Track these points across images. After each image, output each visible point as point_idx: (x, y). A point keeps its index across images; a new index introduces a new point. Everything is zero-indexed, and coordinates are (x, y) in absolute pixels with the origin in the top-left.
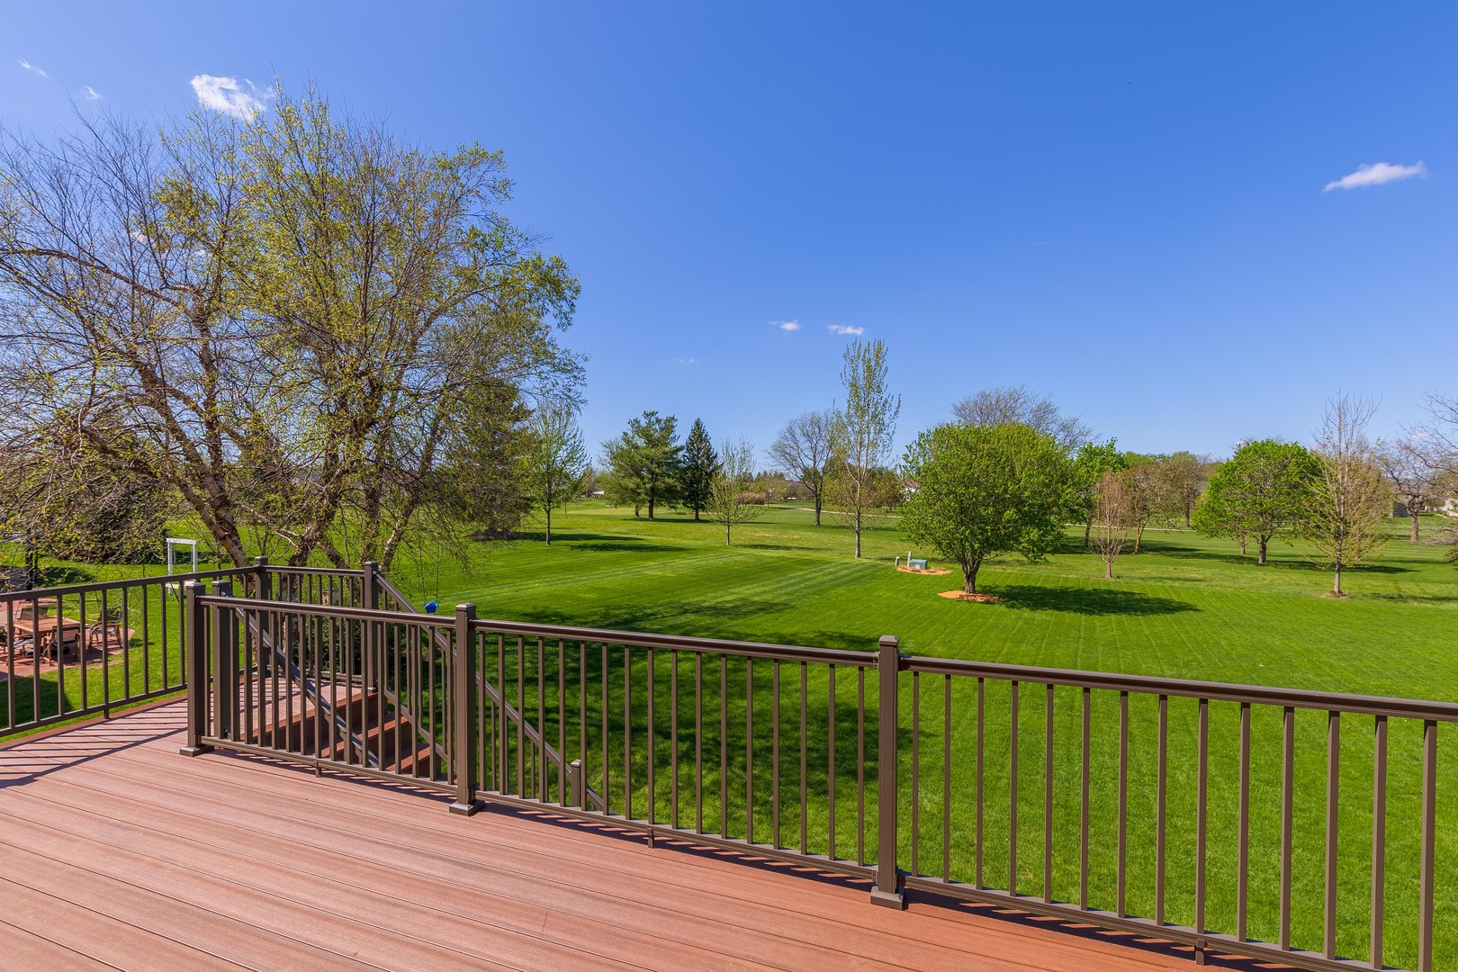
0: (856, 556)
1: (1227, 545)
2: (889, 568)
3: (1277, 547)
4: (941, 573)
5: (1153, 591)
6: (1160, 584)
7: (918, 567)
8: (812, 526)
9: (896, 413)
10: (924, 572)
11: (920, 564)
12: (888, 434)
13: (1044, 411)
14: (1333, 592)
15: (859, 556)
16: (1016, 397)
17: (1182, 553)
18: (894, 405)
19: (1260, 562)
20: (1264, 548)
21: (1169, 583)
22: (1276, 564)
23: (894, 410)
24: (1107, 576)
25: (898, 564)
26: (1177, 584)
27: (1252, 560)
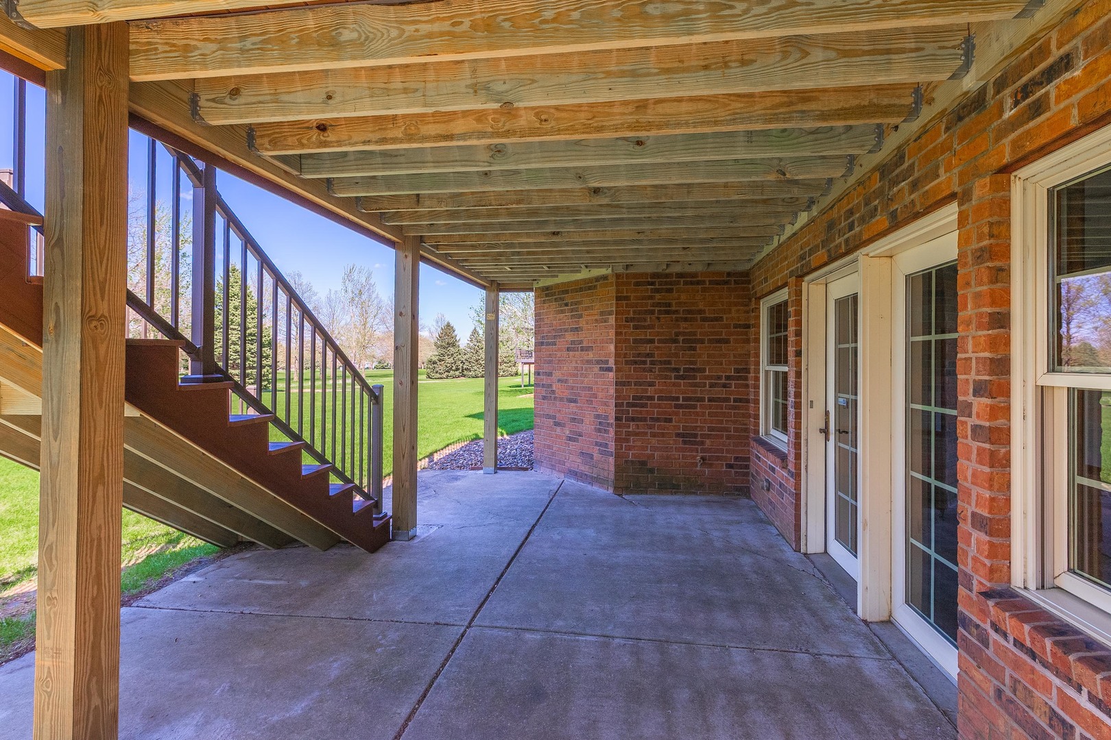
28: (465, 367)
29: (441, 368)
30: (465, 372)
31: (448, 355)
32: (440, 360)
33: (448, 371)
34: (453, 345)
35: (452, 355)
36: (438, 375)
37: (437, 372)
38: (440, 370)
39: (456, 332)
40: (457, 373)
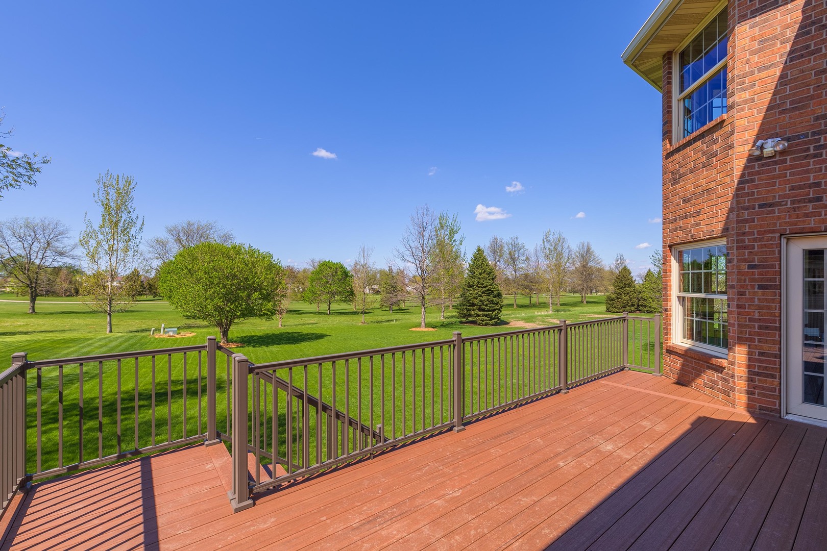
0: (108, 332)
1: (313, 307)
2: (147, 337)
3: (334, 306)
4: (190, 335)
5: (305, 330)
6: (303, 327)
7: (171, 334)
8: (25, 314)
9: (141, 229)
10: (178, 336)
11: (173, 331)
12: (135, 243)
13: (227, 237)
14: (362, 322)
15: (111, 331)
16: (209, 227)
17: (296, 312)
18: (139, 223)
19: (329, 313)
20: (330, 307)
21: (307, 326)
22: (334, 314)
23: (138, 226)
24: (280, 326)
25: (153, 333)
26: (310, 326)
27: (326, 314)
28: (640, 303)
29: (619, 305)
30: (641, 308)
31: (625, 294)
32: (618, 298)
33: (625, 307)
34: (630, 285)
35: (628, 293)
36: (616, 310)
37: (615, 307)
38: (618, 305)
39: (632, 275)
40: (633, 308)
